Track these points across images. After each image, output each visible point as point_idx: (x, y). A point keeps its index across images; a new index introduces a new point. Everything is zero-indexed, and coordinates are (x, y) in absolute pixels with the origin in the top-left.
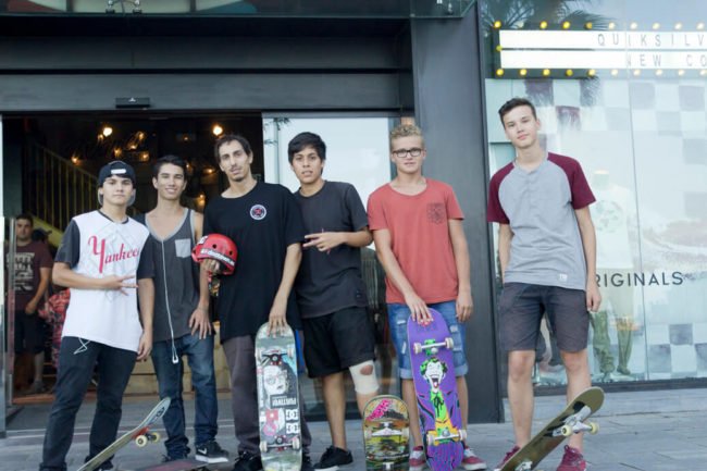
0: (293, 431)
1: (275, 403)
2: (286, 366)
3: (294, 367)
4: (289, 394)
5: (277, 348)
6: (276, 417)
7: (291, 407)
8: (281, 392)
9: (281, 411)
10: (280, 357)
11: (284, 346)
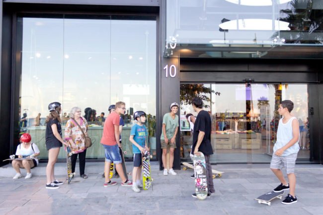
0: (205, 185)
1: (200, 177)
2: (202, 166)
3: (205, 166)
4: (203, 174)
5: (200, 160)
6: (200, 181)
7: (204, 178)
8: (201, 173)
9: (201, 179)
10: (201, 164)
11: (202, 160)
